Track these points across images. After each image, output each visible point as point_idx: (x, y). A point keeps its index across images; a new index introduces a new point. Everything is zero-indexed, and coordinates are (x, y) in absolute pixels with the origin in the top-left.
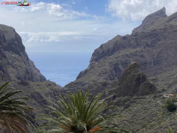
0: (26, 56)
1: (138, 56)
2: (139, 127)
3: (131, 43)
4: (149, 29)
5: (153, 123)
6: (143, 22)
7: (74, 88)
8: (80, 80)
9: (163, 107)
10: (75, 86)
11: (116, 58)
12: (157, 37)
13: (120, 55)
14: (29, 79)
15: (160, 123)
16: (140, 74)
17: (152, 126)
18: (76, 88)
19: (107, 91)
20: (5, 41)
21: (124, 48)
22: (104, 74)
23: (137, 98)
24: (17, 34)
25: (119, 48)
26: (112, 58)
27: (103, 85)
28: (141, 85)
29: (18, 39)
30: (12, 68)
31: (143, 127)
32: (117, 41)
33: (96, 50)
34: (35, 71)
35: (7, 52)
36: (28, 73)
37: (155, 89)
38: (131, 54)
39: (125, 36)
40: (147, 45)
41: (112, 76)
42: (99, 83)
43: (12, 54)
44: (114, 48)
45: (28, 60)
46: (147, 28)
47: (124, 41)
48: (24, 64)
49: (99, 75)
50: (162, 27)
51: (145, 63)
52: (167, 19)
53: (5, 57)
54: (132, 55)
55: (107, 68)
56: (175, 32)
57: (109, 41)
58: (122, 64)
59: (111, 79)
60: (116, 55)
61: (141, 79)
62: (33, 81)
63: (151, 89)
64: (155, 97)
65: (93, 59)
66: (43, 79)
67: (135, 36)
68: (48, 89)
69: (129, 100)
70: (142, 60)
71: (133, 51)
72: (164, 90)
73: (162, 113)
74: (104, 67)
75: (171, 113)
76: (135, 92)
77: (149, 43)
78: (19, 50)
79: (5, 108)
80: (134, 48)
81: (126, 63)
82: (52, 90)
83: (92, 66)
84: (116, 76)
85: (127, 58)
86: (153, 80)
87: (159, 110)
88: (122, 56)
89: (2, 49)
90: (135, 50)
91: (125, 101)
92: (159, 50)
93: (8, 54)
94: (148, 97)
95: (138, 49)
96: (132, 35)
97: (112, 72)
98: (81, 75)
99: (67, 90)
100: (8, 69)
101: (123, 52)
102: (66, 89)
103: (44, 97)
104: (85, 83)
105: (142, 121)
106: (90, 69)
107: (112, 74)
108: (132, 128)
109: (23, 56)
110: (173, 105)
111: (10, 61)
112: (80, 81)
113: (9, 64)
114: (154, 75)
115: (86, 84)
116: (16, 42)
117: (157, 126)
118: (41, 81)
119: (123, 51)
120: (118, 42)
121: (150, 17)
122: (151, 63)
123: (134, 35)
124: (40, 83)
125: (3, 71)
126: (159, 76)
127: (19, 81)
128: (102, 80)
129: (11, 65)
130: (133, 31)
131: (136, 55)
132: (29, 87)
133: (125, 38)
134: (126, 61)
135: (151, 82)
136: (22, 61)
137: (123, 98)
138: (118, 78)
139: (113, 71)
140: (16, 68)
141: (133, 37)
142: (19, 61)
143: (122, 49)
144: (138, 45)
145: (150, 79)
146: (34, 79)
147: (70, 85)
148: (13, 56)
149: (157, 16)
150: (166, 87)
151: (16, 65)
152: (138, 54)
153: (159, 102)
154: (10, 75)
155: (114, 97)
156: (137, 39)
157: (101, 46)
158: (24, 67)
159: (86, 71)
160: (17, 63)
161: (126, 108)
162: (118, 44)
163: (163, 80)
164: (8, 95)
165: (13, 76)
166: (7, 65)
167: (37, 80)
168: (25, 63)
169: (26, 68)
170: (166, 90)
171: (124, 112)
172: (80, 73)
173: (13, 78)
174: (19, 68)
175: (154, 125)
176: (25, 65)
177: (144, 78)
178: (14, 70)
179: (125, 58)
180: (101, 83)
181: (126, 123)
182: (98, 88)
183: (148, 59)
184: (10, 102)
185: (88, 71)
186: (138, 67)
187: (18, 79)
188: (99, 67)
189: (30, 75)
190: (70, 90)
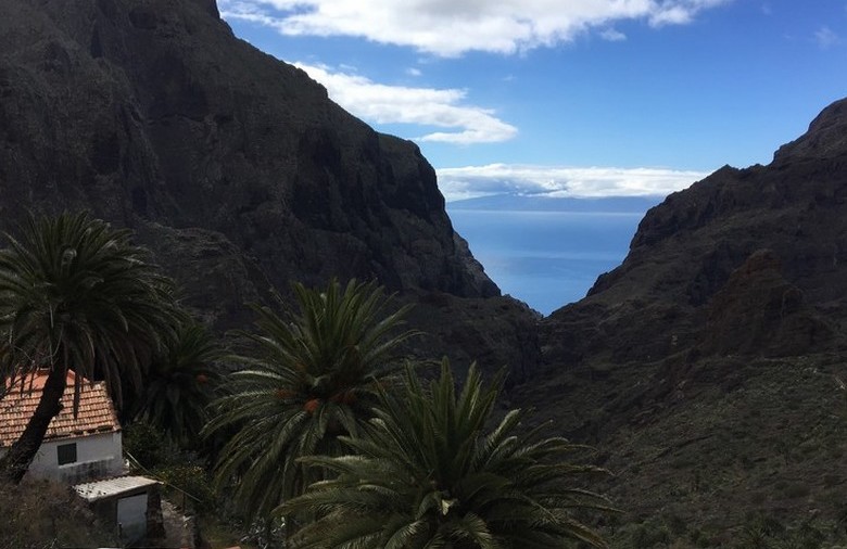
1: (787, 233)
3: (766, 190)
6: (812, 125)
7: (578, 322)
10: (581, 315)
11: (714, 237)
13: (727, 228)
14: (451, 289)
18: (582, 321)
19: (675, 338)
20: (391, 179)
21: (743, 205)
22: (671, 283)
23: (767, 364)
25: (725, 207)
27: (665, 318)
28: (784, 322)
30: (406, 257)
33: (650, 212)
34: (471, 269)
36: (449, 271)
37: (829, 336)
38: (765, 225)
39: (749, 170)
40: (821, 199)
41: (696, 292)
42: (653, 310)
43: (409, 216)
44: (710, 206)
45: (452, 236)
46: (824, 144)
47: (743, 183)
48: (440, 245)
49: (658, 288)
51: (811, 258)
53: (390, 224)
54: (767, 228)
55: (682, 267)
57: (696, 183)
58: (731, 256)
59: (693, 302)
60: (714, 226)
61: (783, 305)
62: (463, 296)
63: (815, 337)
64: (827, 362)
65: (642, 237)
66: (491, 289)
67: (782, 169)
68: (500, 320)
69: (740, 366)
70: (801, 245)
71: (771, 216)
74: (674, 263)
77: (828, 193)
78: (427, 206)
80: (775, 207)
83: (634, 261)
85: (749, 238)
88: (734, 230)
89: (383, 203)
95: (789, 211)
96: (771, 167)
97: (698, 281)
98: (603, 284)
99: (558, 327)
100: (395, 259)
101: (737, 219)
103: (488, 342)
104: (611, 311)
106: (629, 269)
107: (697, 288)
109: (438, 222)
111: (403, 237)
112: (598, 301)
113: (399, 243)
114: (838, 296)
115: (613, 311)
116: (421, 184)
118: (485, 297)
119: (738, 215)
120: (725, 188)
122: (829, 257)
123: (779, 165)
124: (481, 302)
125: (384, 264)
127: (425, 293)
128: (663, 301)
129: (404, 247)
130: (777, 154)
131: (781, 230)
132: (450, 311)
133: (746, 175)
134: (746, 244)
136: (435, 237)
139: (703, 277)
140: (419, 257)
141: (774, 173)
142: (427, 238)
143: (736, 208)
144: (789, 198)
145: (817, 306)
146: (466, 290)
148: (412, 222)
151: (417, 248)
152: (786, 227)
154: (402, 275)
156: (787, 177)
157: (669, 199)
158: (438, 254)
159: (617, 274)
160: (420, 242)
161: (730, 390)
162: (722, 193)
165: (408, 279)
166: (394, 248)
167: (474, 293)
168: (442, 243)
169: (446, 257)
173: (410, 285)
174: (426, 256)
176: (443, 248)
177: (794, 301)
178: (413, 262)
179: (743, 236)
180: (660, 313)
182: (649, 324)
187: (422, 286)
188: (658, 262)
189: (456, 276)
190: (566, 327)
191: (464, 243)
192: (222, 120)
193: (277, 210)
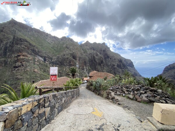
24: (132, 61)
35: (128, 67)
36: (135, 73)
48: (134, 70)
65: (165, 70)
74: (171, 74)
78: (132, 66)
106: (163, 74)
129: (129, 71)
146: (137, 75)
188: (168, 73)
191: (136, 70)
192: (110, 59)
193: (116, 67)
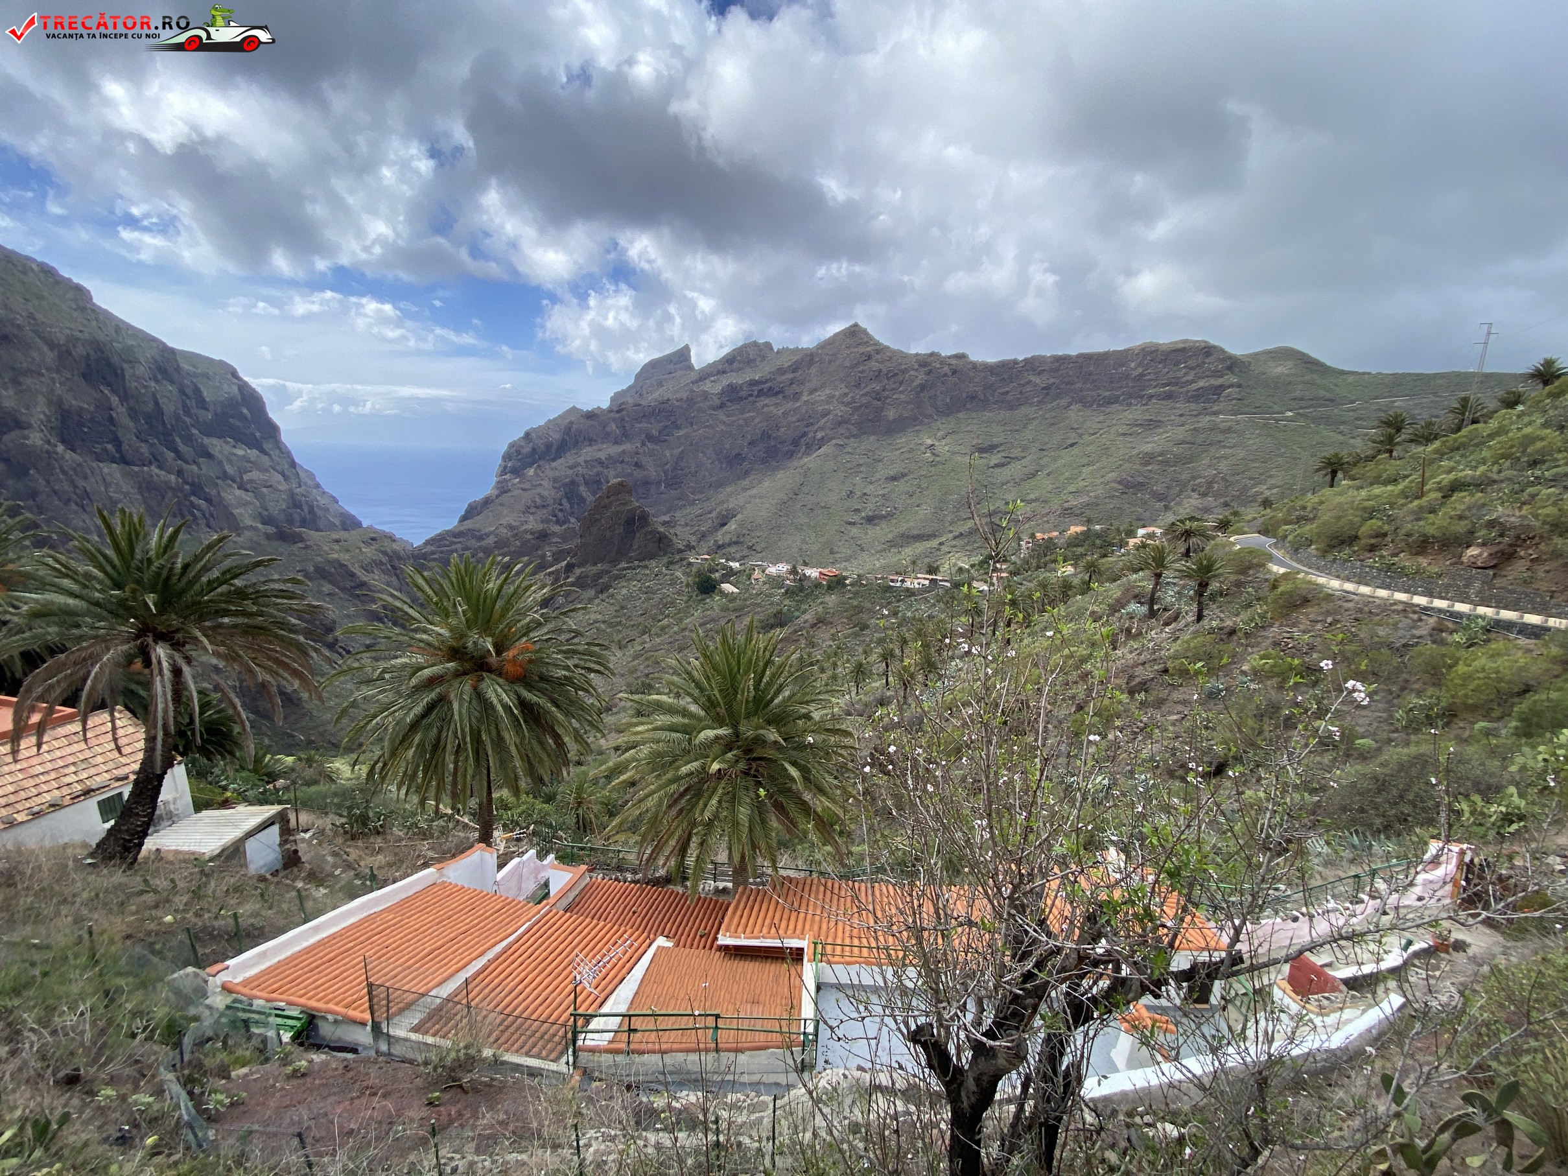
0: (287, 455)
1: (627, 463)
2: (634, 634)
3: (608, 429)
4: (652, 398)
5: (665, 622)
6: (638, 377)
7: (454, 547)
8: (469, 524)
9: (688, 586)
10: (456, 540)
11: (570, 468)
12: (673, 419)
13: (581, 460)
14: (304, 523)
15: (681, 620)
16: (633, 510)
17: (663, 629)
18: (459, 546)
19: (548, 554)
20: (202, 404)
21: (591, 441)
22: (537, 507)
23: (628, 568)
24: (246, 384)
25: (577, 442)
26: (561, 467)
27: (537, 538)
28: (638, 535)
29: (250, 400)
30: (238, 492)
31: (644, 633)
32: (571, 423)
33: (512, 446)
34: (322, 501)
35: (215, 441)
36: (297, 505)
37: (670, 543)
38: (610, 457)
39: (592, 411)
40: (650, 438)
41: (560, 515)
42: (526, 531)
43: (234, 447)
44: (564, 440)
45: (295, 468)
46: (647, 393)
47: (589, 423)
48: (281, 478)
49: (527, 511)
50: (684, 395)
51: (646, 483)
52: (693, 376)
53: (209, 456)
54: (612, 461)
55: (546, 493)
56: (714, 409)
57: (550, 421)
58: (587, 484)
59: (558, 522)
60: (569, 458)
61: (636, 522)
62: (317, 530)
63: (661, 545)
64: (671, 563)
65: (505, 467)
66: (350, 523)
67: (618, 412)
68: (369, 552)
69: (607, 572)
70: (638, 474)
71: (614, 450)
72: (690, 547)
73: (685, 598)
74: (538, 490)
75: (704, 596)
76: (621, 554)
77: (655, 432)
78: (258, 434)
79: (226, 613)
80: (616, 443)
81: (599, 482)
82: (385, 553)
83: (503, 489)
84: (573, 513)
85: (599, 469)
86: (664, 523)
87: (678, 593)
88: (586, 462)
89: (195, 431)
90: (620, 449)
91: (599, 575)
92: (677, 452)
93: (218, 446)
94: (653, 563)
95: (627, 446)
96: (610, 410)
97: (561, 504)
98: (472, 512)
99: (433, 553)
100: (223, 494)
101: (588, 453)
102: (429, 549)
103: (359, 574)
105: (641, 620)
106: (497, 497)
107: (561, 510)
108: (616, 638)
109: (275, 454)
110: (710, 578)
111: (230, 470)
112: (471, 526)
113: (225, 476)
114: (668, 512)
115: (488, 535)
116: (245, 411)
117: (676, 629)
118: (345, 530)
119: (588, 449)
120: (575, 426)
121: (652, 366)
122: (659, 483)
123: (615, 409)
124: (343, 535)
125: (209, 500)
126: (678, 514)
127: (271, 530)
128: (533, 523)
129: (234, 481)
130: (613, 399)
131: (622, 462)
132: (307, 547)
133: (591, 415)
134: (598, 474)
135: (662, 529)
136: (274, 469)
137: (591, 569)
138: (578, 519)
139: (564, 501)
140: (256, 492)
141: (612, 415)
142: (264, 470)
143: (586, 443)
144: (626, 436)
145: (658, 521)
146: (321, 524)
147: (440, 540)
148: (240, 452)
149: (671, 366)
150: (694, 538)
151: (251, 481)
152: (626, 459)
153: (679, 574)
154: (236, 512)
155: (570, 568)
156: (623, 419)
157: (527, 435)
158: (281, 488)
159: (487, 502)
160: (254, 475)
161: (602, 592)
162: (573, 429)
163: (687, 524)
164: (232, 574)
165: (245, 516)
166: (219, 481)
167: (332, 527)
168: (284, 475)
169: (291, 490)
170: (694, 547)
171: (597, 601)
172: (470, 505)
173: (248, 522)
174: (265, 490)
175: (668, 626)
176: (285, 480)
177: (644, 518)
178: (247, 497)
179: (594, 467)
180: (532, 533)
181: (603, 626)
182: (524, 543)
183: (653, 472)
184: (241, 594)
185: (493, 501)
186: (630, 492)
187: (264, 523)
188: (523, 490)
189: (306, 510)
190: (441, 552)
